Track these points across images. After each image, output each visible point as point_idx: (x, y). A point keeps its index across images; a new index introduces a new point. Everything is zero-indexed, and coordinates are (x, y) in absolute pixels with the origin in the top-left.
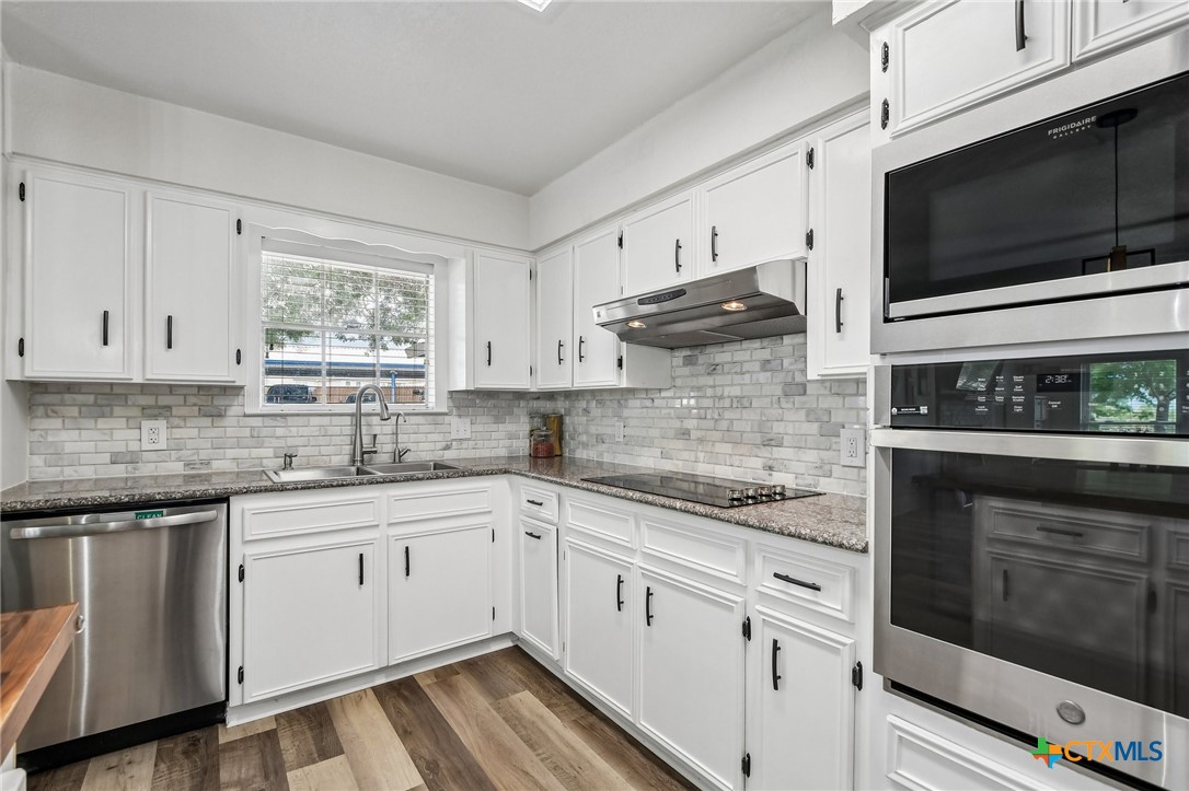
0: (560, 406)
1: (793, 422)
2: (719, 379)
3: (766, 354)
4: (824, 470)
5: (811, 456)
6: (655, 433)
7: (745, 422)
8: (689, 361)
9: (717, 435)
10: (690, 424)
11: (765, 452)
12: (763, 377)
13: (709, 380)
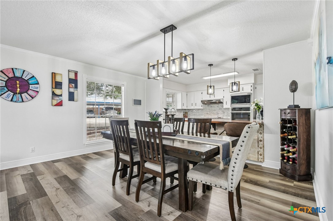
0: (187, 111)
1: (220, 112)
2: (212, 108)
3: (217, 106)
4: (223, 116)
5: (222, 115)
6: (203, 114)
7: (215, 112)
8: (208, 106)
9: (211, 114)
10: (208, 112)
11: (217, 115)
12: (217, 108)
13: (211, 108)
